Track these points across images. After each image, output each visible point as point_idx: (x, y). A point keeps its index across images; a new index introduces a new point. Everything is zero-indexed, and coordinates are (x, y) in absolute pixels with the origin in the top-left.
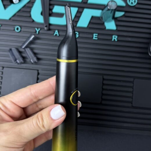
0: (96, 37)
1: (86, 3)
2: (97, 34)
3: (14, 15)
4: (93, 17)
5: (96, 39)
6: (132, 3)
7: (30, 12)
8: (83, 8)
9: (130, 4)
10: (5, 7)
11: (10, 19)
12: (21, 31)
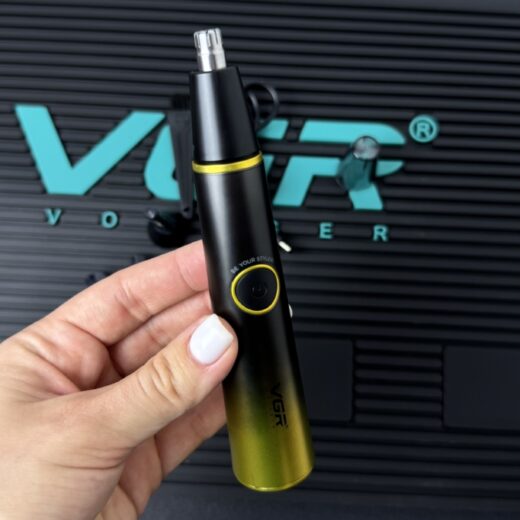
0: (328, 231)
1: (296, 141)
2: (329, 225)
3: (99, 183)
4: (316, 180)
5: (329, 237)
6: (423, 135)
7: (141, 172)
8: (288, 155)
9: (417, 137)
10: (73, 159)
11: (88, 193)
12: (118, 224)
